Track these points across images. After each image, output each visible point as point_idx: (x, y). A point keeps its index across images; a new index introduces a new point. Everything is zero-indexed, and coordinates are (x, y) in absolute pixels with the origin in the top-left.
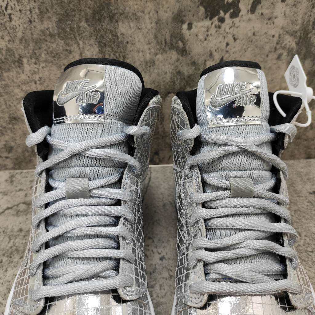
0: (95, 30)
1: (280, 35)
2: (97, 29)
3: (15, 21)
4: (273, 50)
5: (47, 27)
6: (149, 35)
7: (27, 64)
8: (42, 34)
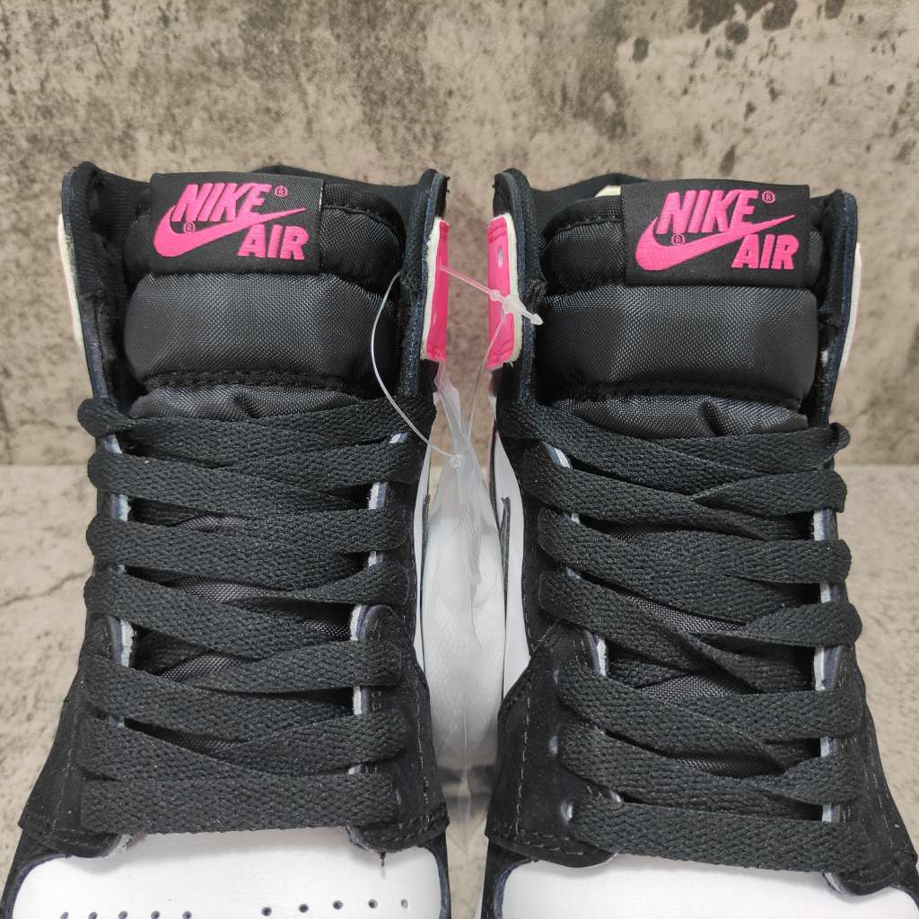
0: (356, 52)
1: (910, 85)
2: (363, 49)
3: (120, 18)
4: (887, 131)
5: (212, 39)
6: (517, 72)
7: (147, 149)
8: (196, 60)
